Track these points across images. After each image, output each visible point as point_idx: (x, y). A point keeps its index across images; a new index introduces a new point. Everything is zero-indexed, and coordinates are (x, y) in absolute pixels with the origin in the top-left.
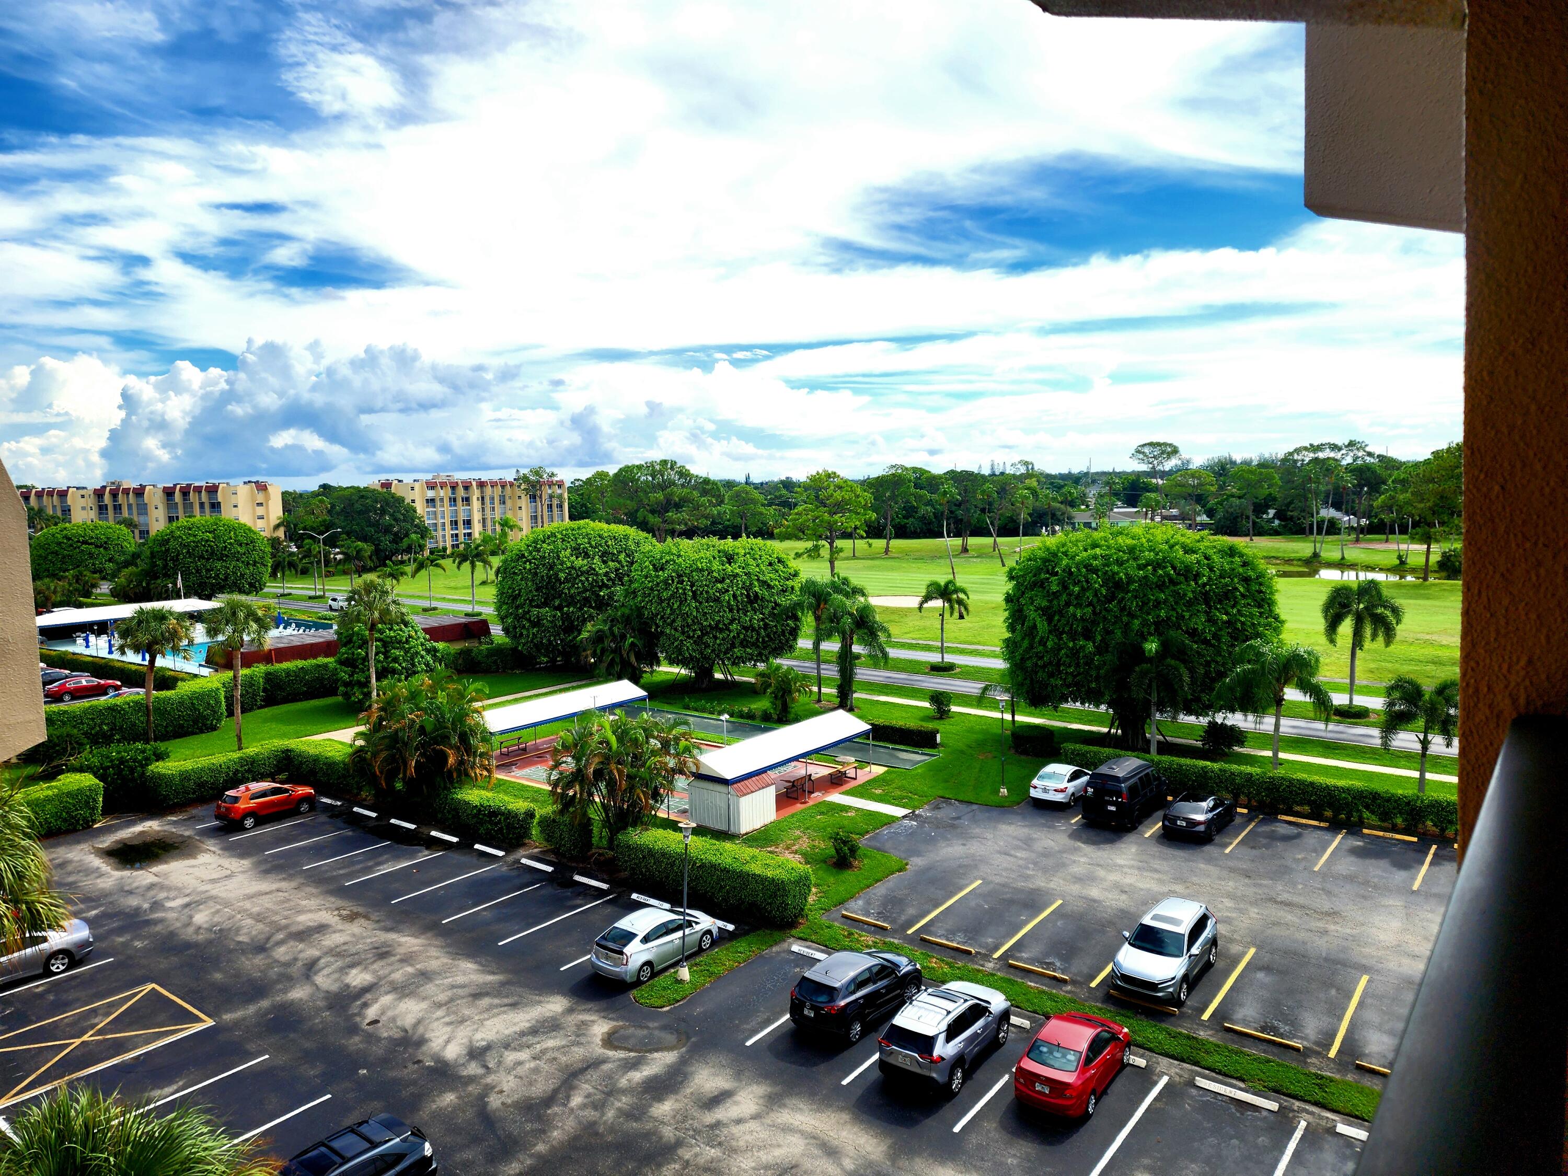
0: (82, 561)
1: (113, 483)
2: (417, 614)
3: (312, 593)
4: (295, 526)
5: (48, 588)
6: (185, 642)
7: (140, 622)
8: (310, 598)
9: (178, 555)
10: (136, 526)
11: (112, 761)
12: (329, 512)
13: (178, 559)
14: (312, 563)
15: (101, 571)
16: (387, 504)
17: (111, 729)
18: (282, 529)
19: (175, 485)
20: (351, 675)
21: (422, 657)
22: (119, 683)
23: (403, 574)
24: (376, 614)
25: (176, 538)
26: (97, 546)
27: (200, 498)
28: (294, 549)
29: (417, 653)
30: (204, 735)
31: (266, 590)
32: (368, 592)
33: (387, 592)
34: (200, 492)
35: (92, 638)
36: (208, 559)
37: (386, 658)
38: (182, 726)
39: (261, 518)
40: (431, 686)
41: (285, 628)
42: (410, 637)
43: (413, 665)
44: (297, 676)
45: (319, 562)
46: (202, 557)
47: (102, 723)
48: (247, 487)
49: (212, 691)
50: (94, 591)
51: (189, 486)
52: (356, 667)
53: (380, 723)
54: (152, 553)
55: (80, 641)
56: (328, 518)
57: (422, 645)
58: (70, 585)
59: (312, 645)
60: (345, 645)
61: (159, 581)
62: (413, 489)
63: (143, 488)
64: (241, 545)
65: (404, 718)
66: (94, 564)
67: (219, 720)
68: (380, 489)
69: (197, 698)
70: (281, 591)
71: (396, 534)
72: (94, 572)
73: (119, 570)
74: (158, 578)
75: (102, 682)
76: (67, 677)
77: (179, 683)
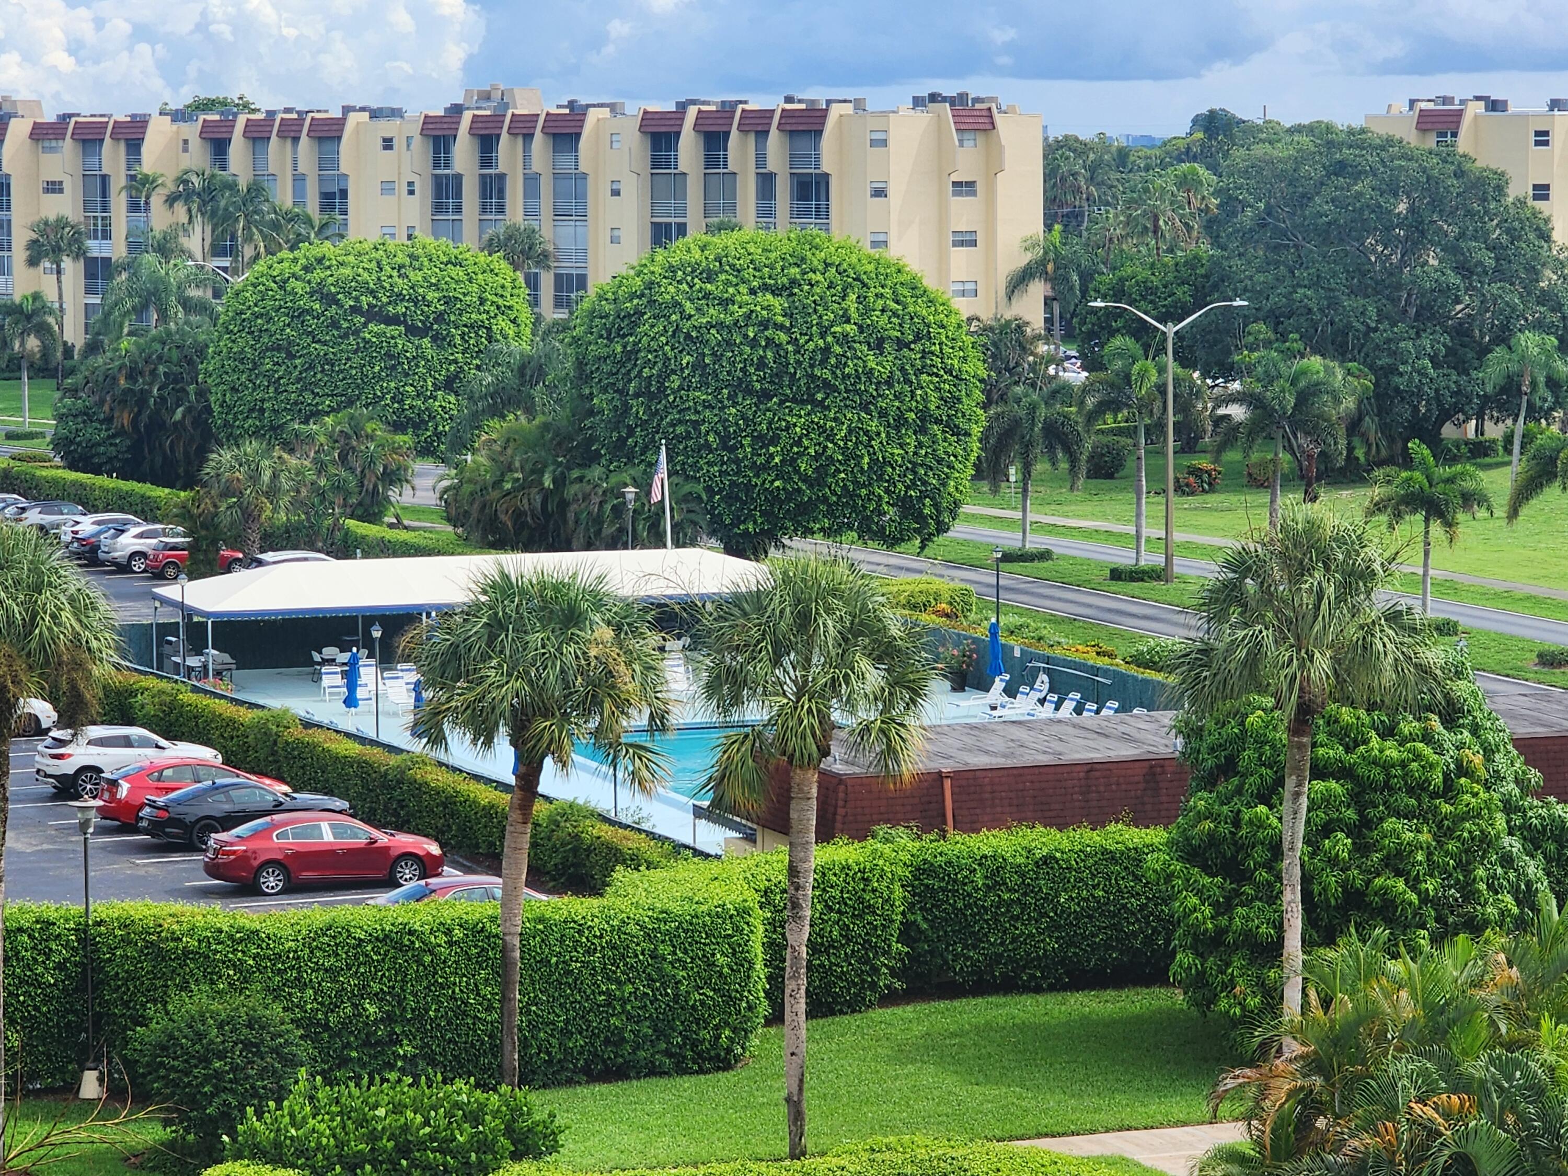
0: (366, 381)
1: (486, 96)
2: (1513, 673)
3: (1124, 558)
4: (1086, 277)
5: (255, 476)
6: (639, 718)
7: (496, 626)
8: (1117, 575)
9: (665, 374)
10: (543, 259)
11: (373, 1137)
12: (1212, 227)
13: (662, 389)
14: (1131, 432)
15: (418, 425)
16: (1437, 204)
17: (389, 1019)
18: (1038, 290)
19: (682, 107)
20: (1224, 908)
21: (1507, 861)
22: (434, 849)
23: (1470, 499)
24: (1322, 663)
25: (663, 311)
26: (412, 331)
27: (761, 160)
28: (1075, 375)
29: (1486, 842)
30: (687, 1083)
31: (959, 530)
32: (1299, 571)
33: (1368, 575)
34: (762, 134)
35: (368, 672)
36: (766, 395)
37: (1362, 848)
38: (615, 1039)
39: (966, 240)
40: (1516, 993)
41: (1011, 691)
42: (1463, 770)
43: (1469, 893)
44: (1027, 889)
45: (1156, 430)
46: (742, 387)
47: (363, 992)
48: (924, 118)
49: (721, 914)
50: (393, 494)
51: (727, 109)
52: (1241, 876)
53: (1304, 1124)
54: (580, 364)
55: (332, 679)
56: (1205, 248)
57: (1509, 807)
58: (321, 466)
59: (1091, 767)
60: (1209, 782)
61: (596, 472)
62: (1542, 138)
63: (577, 113)
64: (878, 346)
65: (1392, 1110)
66: (398, 397)
67: (742, 1032)
68: (1410, 135)
69: (672, 936)
70: (1011, 540)
71: (1461, 332)
72: (398, 427)
73: (475, 422)
74: (595, 458)
75: (383, 838)
76: (278, 808)
77: (619, 873)
